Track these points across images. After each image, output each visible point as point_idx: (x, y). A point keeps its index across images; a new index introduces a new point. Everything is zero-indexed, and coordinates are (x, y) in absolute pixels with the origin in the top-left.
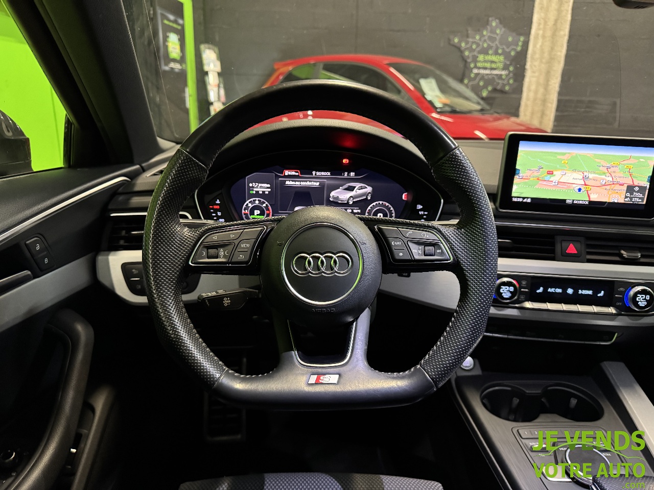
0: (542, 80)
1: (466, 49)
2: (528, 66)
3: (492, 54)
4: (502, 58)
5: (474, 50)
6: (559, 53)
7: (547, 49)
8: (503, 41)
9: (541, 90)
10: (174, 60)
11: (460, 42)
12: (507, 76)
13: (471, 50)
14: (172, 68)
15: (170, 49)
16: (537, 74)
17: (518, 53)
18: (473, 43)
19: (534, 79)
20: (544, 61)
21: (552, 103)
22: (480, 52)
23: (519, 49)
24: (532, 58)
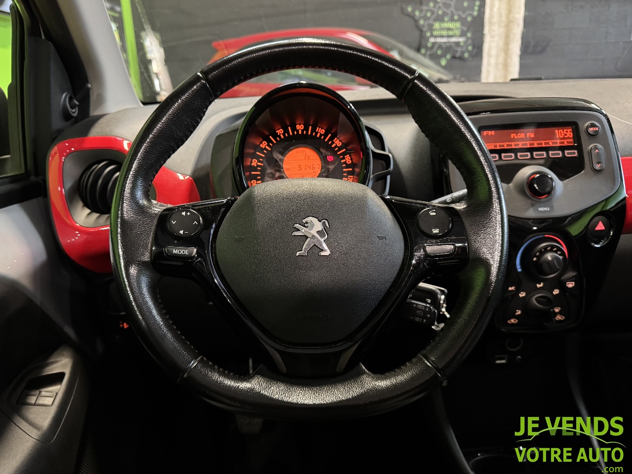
1: (420, 18)
2: (486, 31)
3: (448, 22)
4: (458, 25)
5: (429, 19)
6: (517, 15)
7: (504, 13)
8: (459, 7)
9: (502, 55)
11: (414, 11)
12: (465, 42)
13: (426, 19)
16: (495, 39)
17: (474, 18)
18: (427, 11)
19: (494, 44)
20: (502, 24)
21: (514, 67)
22: (435, 20)
23: (475, 14)
24: (490, 22)
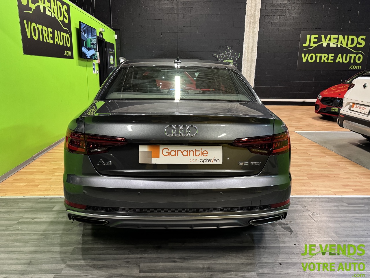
0: (249, 69)
1: (219, 58)
2: (243, 64)
3: (229, 60)
4: (232, 61)
5: (222, 58)
6: (254, 59)
7: (250, 57)
8: (233, 54)
9: (249, 72)
10: (112, 65)
11: (216, 55)
13: (221, 58)
14: (111, 67)
15: (111, 61)
16: (246, 67)
17: (238, 59)
18: (221, 55)
19: (246, 68)
20: (249, 61)
21: (253, 77)
22: (224, 59)
23: (239, 57)
24: (244, 61)
